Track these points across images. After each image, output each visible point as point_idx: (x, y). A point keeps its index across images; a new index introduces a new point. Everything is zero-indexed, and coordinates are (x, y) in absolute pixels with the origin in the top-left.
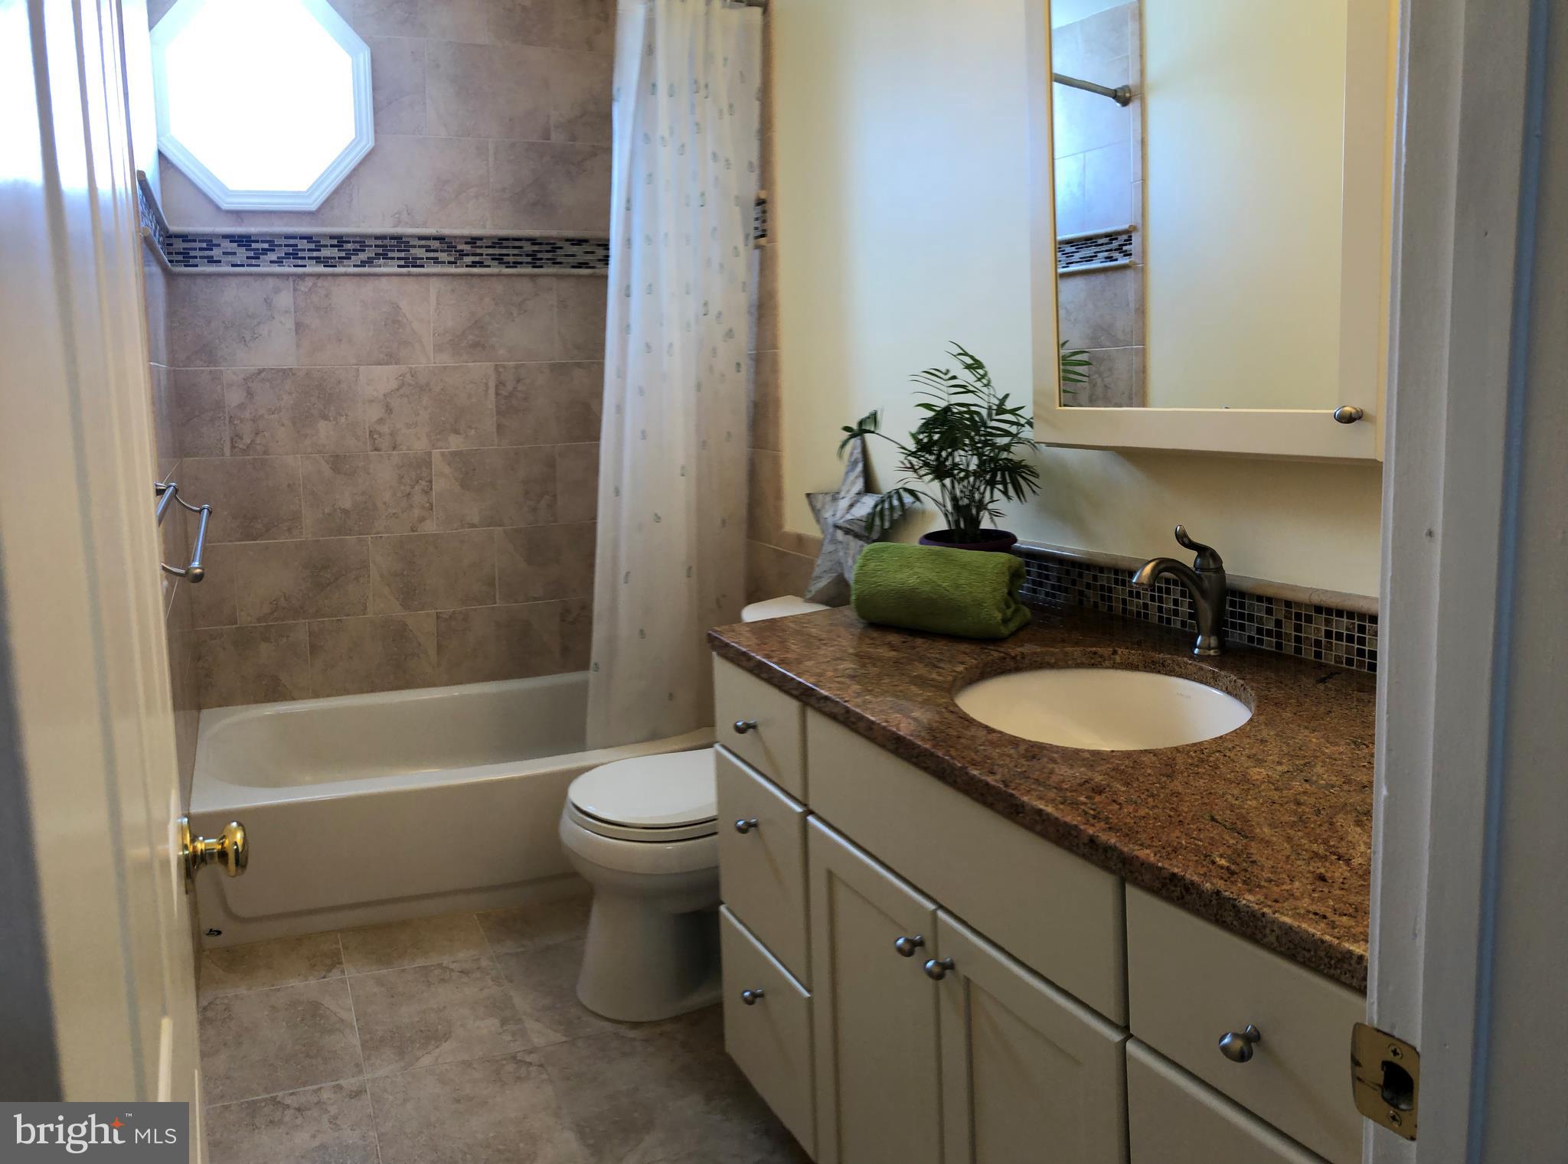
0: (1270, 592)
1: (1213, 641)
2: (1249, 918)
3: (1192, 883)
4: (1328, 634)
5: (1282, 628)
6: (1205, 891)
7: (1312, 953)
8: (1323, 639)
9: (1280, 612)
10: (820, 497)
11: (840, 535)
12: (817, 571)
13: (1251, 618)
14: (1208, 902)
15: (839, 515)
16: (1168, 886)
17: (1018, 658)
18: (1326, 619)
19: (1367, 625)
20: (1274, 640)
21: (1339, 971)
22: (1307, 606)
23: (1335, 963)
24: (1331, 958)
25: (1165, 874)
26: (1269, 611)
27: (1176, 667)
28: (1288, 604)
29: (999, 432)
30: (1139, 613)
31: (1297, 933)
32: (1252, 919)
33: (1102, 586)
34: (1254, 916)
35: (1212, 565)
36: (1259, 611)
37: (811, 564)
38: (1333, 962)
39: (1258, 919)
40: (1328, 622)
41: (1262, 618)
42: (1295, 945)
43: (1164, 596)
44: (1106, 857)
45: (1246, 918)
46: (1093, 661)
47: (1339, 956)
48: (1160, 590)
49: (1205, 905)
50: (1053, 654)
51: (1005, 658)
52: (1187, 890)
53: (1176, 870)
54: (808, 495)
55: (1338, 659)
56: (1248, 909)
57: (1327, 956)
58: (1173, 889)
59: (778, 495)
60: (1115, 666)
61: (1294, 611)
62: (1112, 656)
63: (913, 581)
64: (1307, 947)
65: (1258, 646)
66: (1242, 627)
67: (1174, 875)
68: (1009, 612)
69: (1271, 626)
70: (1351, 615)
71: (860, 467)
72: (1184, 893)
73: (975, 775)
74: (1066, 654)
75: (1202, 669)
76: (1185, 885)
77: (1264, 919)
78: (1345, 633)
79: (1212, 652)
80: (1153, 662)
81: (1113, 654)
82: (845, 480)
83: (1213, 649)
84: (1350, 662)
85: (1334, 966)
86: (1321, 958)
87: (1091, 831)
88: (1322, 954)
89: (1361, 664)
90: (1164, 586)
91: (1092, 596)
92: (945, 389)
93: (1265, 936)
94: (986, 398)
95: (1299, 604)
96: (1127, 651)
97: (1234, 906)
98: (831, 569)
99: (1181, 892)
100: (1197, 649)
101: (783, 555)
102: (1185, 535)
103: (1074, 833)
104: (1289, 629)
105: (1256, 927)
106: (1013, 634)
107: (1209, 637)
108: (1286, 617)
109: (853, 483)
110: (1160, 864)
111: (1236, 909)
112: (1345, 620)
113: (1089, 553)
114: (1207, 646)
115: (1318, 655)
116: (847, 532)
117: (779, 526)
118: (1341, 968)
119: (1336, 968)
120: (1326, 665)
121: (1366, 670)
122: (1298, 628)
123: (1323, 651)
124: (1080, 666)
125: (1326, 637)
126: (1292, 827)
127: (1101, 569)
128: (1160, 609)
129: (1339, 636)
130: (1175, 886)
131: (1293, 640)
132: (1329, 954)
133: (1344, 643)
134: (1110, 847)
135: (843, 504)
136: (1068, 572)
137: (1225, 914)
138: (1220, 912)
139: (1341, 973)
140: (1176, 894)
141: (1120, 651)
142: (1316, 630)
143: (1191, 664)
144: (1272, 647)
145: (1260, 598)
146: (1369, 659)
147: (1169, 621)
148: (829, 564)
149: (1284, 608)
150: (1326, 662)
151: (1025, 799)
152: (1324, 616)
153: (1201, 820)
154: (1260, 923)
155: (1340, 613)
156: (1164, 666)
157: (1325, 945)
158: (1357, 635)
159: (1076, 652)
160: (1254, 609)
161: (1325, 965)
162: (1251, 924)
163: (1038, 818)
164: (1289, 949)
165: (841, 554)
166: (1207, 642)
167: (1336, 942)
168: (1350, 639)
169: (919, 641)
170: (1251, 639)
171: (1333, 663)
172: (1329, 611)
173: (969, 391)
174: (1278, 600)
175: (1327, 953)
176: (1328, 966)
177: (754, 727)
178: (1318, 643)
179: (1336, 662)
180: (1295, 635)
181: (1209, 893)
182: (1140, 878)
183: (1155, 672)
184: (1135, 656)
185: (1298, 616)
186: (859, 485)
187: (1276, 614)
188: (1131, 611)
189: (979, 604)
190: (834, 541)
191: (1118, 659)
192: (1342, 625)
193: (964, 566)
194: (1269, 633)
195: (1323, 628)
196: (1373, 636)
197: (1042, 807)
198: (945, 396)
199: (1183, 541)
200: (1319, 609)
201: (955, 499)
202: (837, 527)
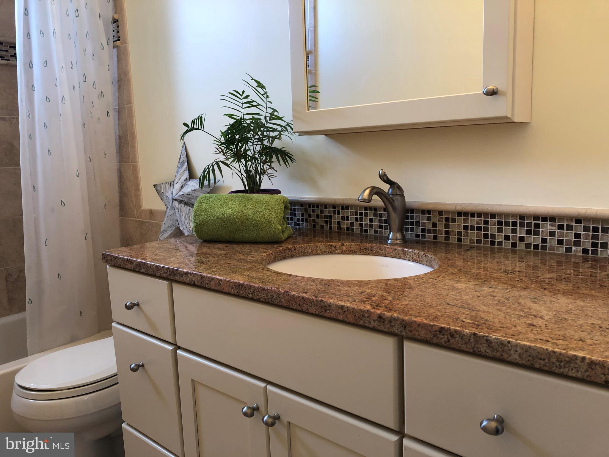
0: (430, 207)
1: (399, 236)
2: (499, 346)
3: (456, 331)
4: (466, 228)
5: (437, 228)
6: (466, 334)
7: (547, 361)
8: (462, 231)
9: (435, 218)
10: (163, 186)
11: (176, 204)
12: (163, 227)
13: (418, 224)
14: (467, 340)
15: (174, 193)
16: (438, 335)
17: (293, 250)
18: (464, 219)
19: (489, 220)
20: (432, 235)
21: (567, 369)
22: (452, 212)
23: (564, 365)
24: (561, 362)
25: (435, 328)
26: (429, 219)
27: (379, 250)
28: (441, 213)
29: (271, 130)
30: (348, 229)
31: (534, 350)
32: (500, 346)
33: (326, 216)
34: (502, 344)
35: (398, 193)
36: (422, 219)
37: (159, 225)
38: (562, 364)
39: (505, 345)
40: (465, 221)
41: (424, 223)
42: (533, 358)
43: (364, 217)
44: (391, 325)
45: (497, 347)
46: (330, 250)
47: (567, 359)
48: (361, 214)
49: (465, 343)
50: (310, 247)
51: (286, 250)
52: (452, 335)
53: (443, 326)
54: (155, 186)
55: (472, 241)
56: (497, 340)
57: (558, 361)
58: (442, 337)
59: (137, 189)
60: (343, 253)
61: (444, 217)
62: (341, 247)
63: (229, 212)
64: (542, 357)
65: (422, 239)
66: (412, 230)
67: (442, 328)
68: (284, 227)
69: (430, 227)
70: (479, 215)
71: (186, 164)
72: (450, 338)
73: (294, 295)
74: (316, 247)
75: (396, 250)
76: (450, 333)
77: (509, 345)
78: (476, 226)
79: (398, 242)
80: (365, 248)
81: (341, 246)
82: (176, 175)
83: (399, 240)
84: (479, 242)
85: (563, 367)
86: (553, 363)
87: (379, 312)
88: (554, 360)
89: (486, 242)
90: (363, 212)
91: (320, 222)
92: (241, 105)
93: (510, 355)
94: (264, 110)
95: (447, 212)
96: (350, 243)
97: (487, 340)
98: (172, 225)
99: (448, 338)
100: (390, 240)
101: (143, 223)
102: (385, 175)
103: (366, 315)
104: (441, 228)
105: (503, 351)
106: (287, 239)
107: (397, 233)
108: (439, 221)
109: (182, 174)
110: (431, 323)
111: (488, 342)
112: (476, 218)
113: (318, 198)
114: (395, 238)
115: (459, 240)
116: (180, 202)
117: (140, 206)
118: (569, 366)
119: (565, 367)
120: (465, 245)
121: (489, 245)
122: (447, 226)
123: (463, 238)
124: (323, 253)
125: (464, 229)
126: (497, 305)
127: (326, 206)
128: (361, 225)
129: (472, 228)
130: (444, 335)
131: (444, 233)
132: (559, 360)
133: (476, 232)
134: (394, 319)
135: (177, 186)
136: (306, 210)
137: (480, 346)
138: (476, 346)
139: (569, 370)
140: (443, 340)
141: (345, 244)
142: (458, 226)
143: (388, 248)
144: (431, 239)
145: (423, 212)
146: (491, 239)
147: (366, 231)
148: (171, 222)
149: (438, 216)
150: (464, 243)
151: (331, 301)
152: (463, 218)
153: (442, 305)
154: (506, 348)
155: (473, 215)
156: (372, 250)
157: (556, 354)
158: (483, 226)
159: (322, 245)
160: (419, 219)
161: (556, 367)
162: (500, 349)
163: (340, 311)
164: (528, 360)
165: (178, 215)
166: (396, 236)
167: (564, 351)
168: (479, 229)
169: (235, 246)
170: (418, 236)
171: (469, 243)
172: (466, 214)
173: (253, 106)
174: (434, 211)
175: (558, 359)
176: (559, 367)
177: (138, 305)
178: (459, 233)
179: (470, 242)
180: (445, 231)
181: (468, 335)
182: (417, 334)
183: (367, 255)
184: (355, 246)
185: (447, 220)
186: (186, 174)
187: (433, 220)
188: (343, 228)
189: (268, 221)
190: (173, 208)
191: (344, 248)
192: (474, 222)
193: (258, 202)
194: (429, 231)
195: (463, 225)
196: (494, 225)
197: (343, 304)
198: (241, 110)
199: (384, 179)
200: (459, 214)
201: (247, 171)
202: (174, 199)
